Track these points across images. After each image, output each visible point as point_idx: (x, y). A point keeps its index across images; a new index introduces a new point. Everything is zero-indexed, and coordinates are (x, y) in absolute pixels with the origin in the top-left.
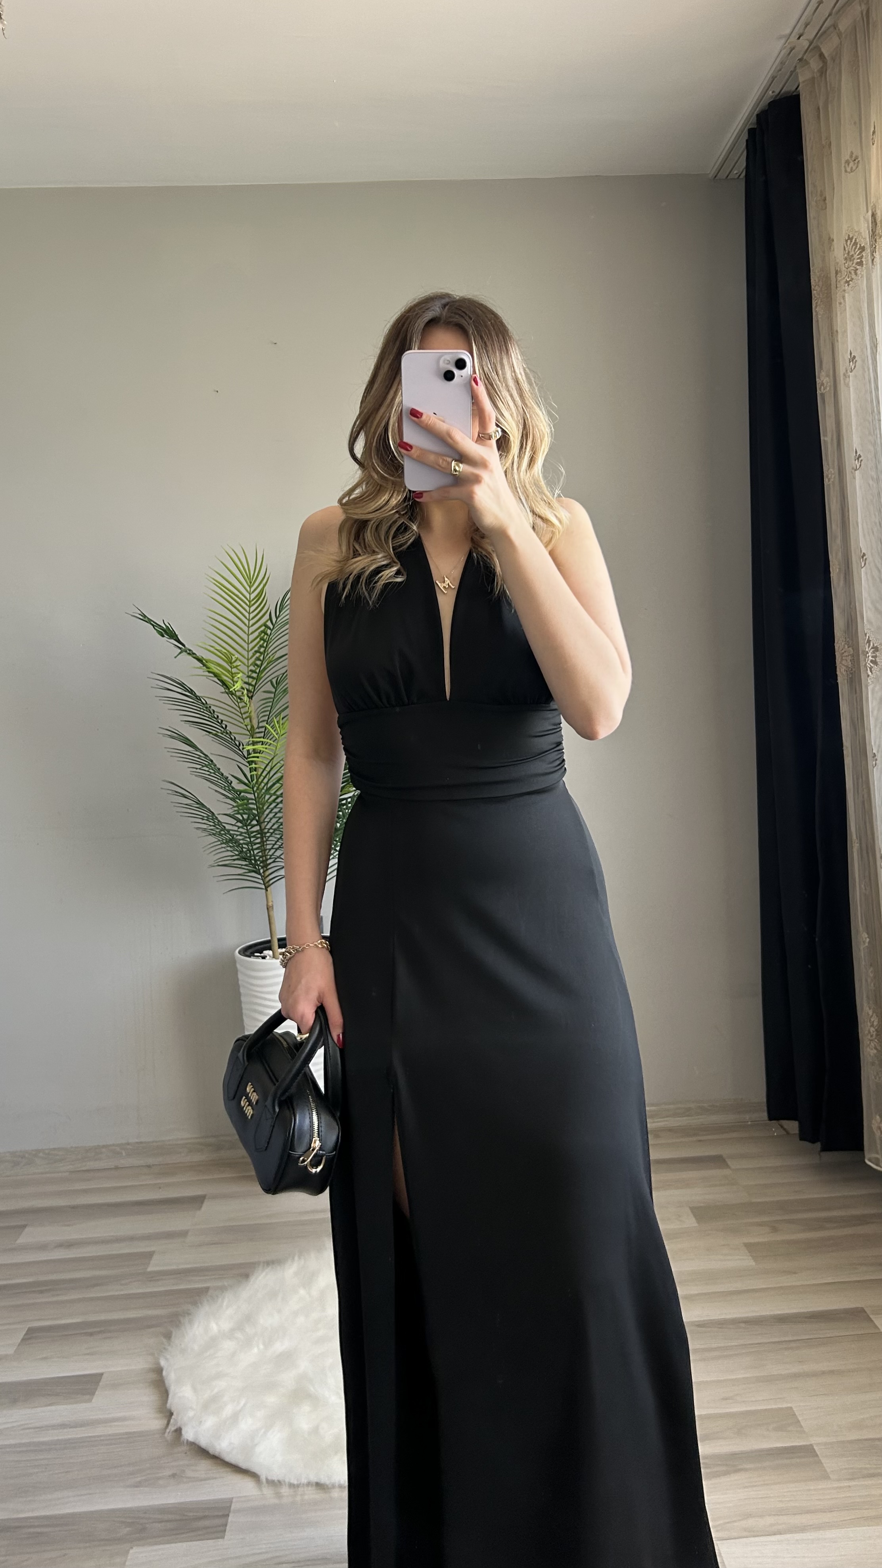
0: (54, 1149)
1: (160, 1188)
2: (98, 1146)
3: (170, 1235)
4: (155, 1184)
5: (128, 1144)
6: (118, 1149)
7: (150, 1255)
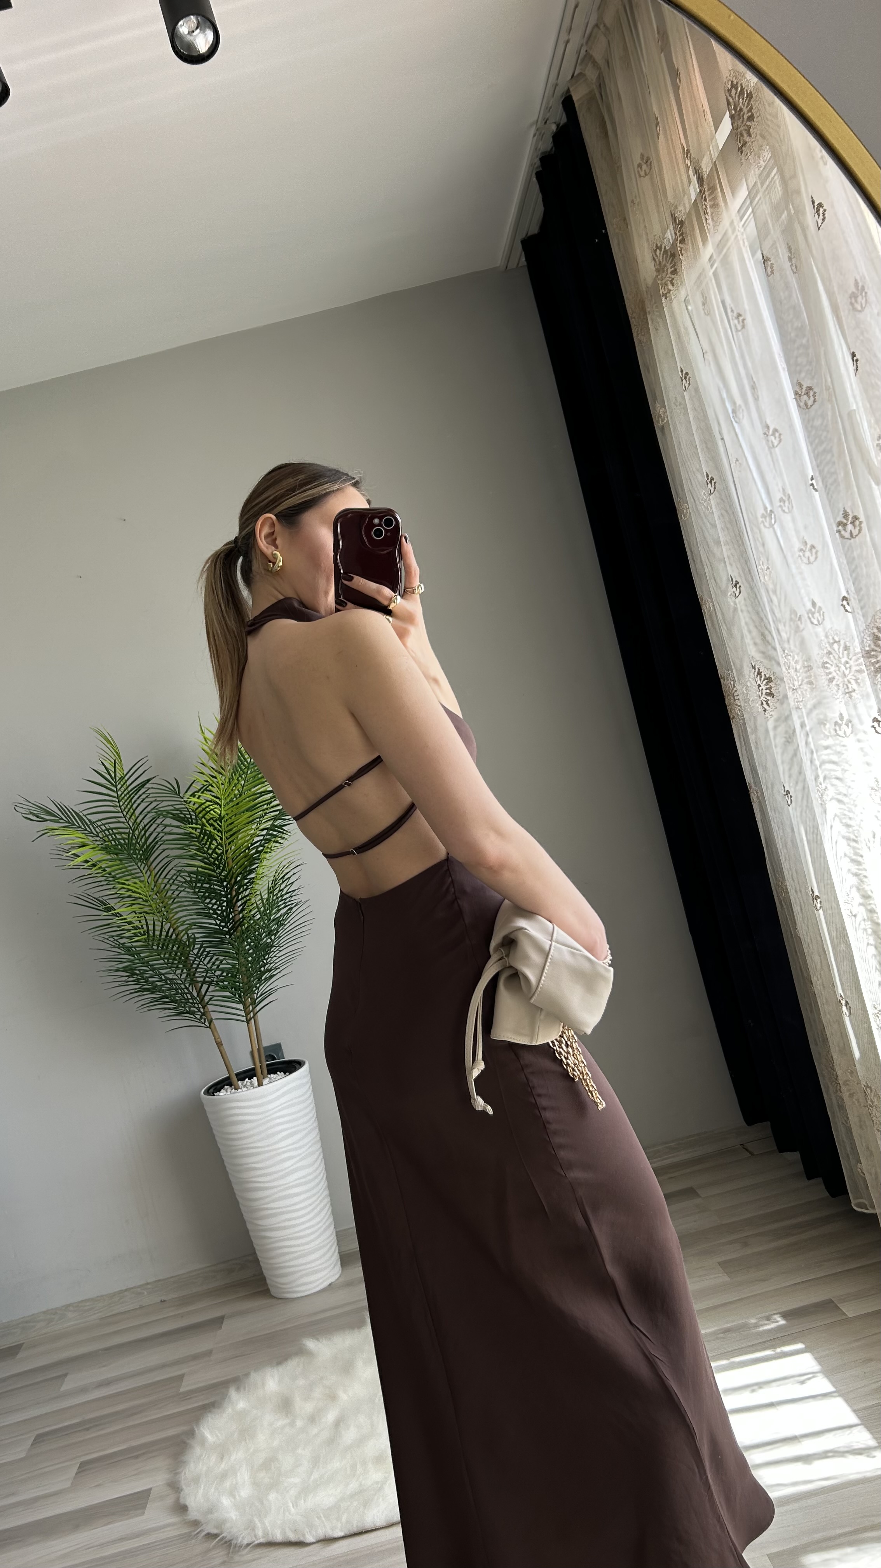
0: (82, 1301)
1: (182, 1317)
2: (121, 1290)
3: (195, 1357)
4: (179, 1314)
5: (148, 1284)
6: (139, 1290)
7: (181, 1377)
